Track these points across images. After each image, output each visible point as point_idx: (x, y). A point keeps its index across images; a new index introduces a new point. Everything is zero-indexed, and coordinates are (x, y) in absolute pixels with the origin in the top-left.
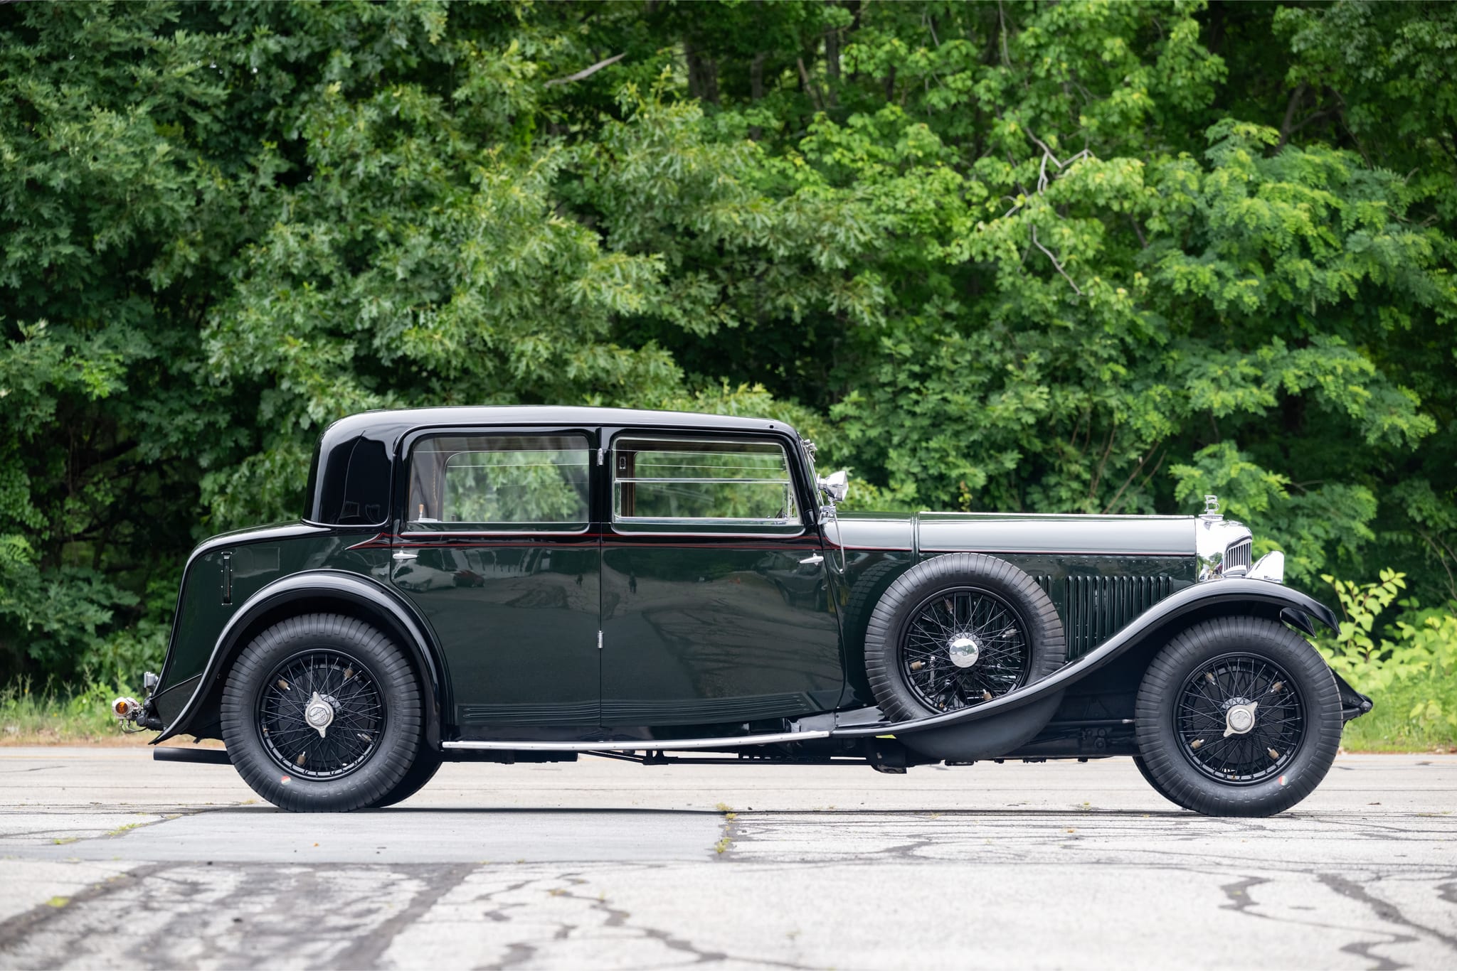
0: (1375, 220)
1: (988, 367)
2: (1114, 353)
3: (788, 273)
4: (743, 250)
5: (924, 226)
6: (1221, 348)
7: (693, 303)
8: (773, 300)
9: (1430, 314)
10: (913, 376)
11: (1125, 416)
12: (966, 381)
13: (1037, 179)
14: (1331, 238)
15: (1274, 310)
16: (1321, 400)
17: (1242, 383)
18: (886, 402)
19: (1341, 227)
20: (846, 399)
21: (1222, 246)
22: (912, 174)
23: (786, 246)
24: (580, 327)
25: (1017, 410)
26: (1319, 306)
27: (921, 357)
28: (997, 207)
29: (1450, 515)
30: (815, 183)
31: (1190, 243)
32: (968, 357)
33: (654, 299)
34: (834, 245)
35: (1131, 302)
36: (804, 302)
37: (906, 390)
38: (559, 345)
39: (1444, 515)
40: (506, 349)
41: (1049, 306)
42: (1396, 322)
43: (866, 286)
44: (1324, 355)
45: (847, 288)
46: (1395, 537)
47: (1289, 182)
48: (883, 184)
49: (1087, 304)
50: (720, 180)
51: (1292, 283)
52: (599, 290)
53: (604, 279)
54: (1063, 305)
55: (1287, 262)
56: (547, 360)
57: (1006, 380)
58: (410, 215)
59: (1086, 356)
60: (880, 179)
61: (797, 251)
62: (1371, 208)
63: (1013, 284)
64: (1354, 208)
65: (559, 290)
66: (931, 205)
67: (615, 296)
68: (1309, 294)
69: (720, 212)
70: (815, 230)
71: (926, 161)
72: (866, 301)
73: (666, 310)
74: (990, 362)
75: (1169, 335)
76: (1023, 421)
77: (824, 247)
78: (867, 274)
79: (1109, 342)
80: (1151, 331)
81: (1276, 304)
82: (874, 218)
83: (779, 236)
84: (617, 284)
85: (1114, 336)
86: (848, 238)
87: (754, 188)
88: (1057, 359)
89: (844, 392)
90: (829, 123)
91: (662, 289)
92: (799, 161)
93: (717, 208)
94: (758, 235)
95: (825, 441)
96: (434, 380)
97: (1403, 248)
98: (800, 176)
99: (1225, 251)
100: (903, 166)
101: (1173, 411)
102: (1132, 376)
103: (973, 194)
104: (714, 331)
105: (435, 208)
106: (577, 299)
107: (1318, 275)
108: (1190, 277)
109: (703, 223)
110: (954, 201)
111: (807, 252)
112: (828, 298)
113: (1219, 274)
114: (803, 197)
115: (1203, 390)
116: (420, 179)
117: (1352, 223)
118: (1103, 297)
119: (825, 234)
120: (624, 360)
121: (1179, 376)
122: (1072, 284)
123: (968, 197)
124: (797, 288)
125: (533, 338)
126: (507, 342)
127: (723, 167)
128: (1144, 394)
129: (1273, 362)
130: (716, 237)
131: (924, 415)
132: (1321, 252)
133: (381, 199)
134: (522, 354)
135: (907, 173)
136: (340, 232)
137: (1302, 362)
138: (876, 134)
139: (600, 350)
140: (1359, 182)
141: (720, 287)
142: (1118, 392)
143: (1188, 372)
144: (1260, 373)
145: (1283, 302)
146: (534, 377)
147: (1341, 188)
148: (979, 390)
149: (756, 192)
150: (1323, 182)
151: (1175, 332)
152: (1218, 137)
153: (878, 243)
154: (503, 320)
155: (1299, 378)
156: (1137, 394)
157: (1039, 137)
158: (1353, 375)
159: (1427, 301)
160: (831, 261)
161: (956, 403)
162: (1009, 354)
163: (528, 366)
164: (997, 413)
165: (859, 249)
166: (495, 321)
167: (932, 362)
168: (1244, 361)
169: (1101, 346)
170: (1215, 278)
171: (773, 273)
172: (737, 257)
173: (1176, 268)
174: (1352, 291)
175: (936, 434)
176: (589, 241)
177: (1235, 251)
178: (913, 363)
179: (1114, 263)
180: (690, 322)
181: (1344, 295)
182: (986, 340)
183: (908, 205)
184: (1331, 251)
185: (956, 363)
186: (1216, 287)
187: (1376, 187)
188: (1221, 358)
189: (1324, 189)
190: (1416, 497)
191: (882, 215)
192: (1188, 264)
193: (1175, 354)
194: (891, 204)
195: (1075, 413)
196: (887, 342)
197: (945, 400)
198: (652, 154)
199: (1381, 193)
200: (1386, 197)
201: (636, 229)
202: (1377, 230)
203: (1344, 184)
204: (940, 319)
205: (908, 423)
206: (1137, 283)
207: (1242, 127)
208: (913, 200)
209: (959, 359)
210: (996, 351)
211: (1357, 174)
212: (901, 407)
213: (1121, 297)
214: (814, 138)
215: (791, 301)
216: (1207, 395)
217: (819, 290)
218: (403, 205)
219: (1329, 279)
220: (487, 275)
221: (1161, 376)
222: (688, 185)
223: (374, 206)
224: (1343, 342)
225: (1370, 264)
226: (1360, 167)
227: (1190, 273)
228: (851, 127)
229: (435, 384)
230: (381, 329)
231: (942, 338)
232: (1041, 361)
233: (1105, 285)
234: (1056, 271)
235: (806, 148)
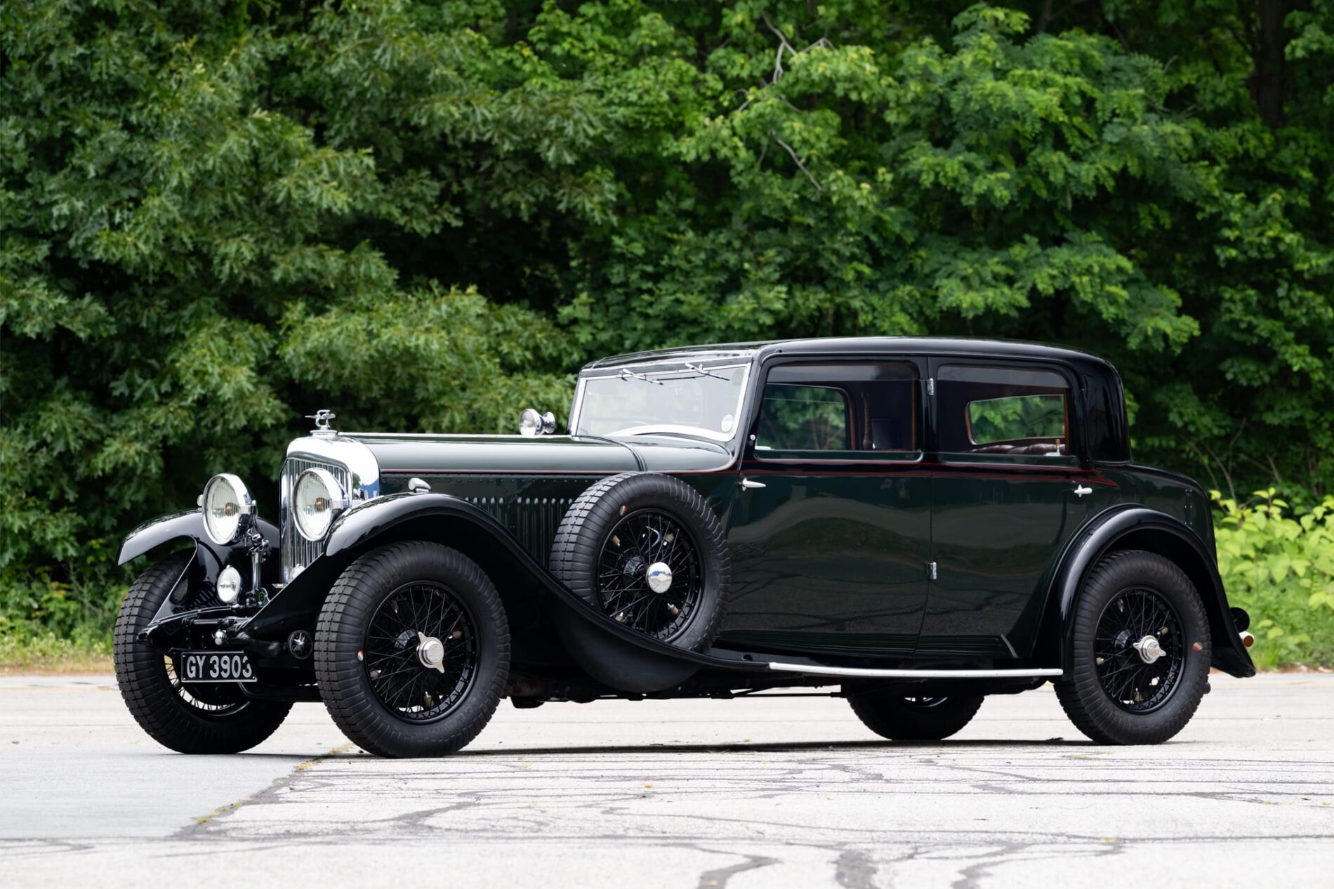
0: (1133, 109)
1: (724, 267)
2: (856, 250)
3: (515, 169)
4: (466, 144)
5: (657, 119)
6: (971, 245)
7: (414, 200)
8: (499, 198)
9: (1191, 208)
10: (645, 276)
11: (870, 318)
12: (701, 281)
13: (773, 70)
14: (1087, 129)
15: (1027, 206)
16: (1076, 302)
17: (993, 283)
18: (617, 304)
19: (1096, 119)
20: (575, 301)
21: (971, 137)
22: (646, 64)
23: (511, 141)
24: (288, 227)
25: (754, 311)
26: (1076, 200)
27: (654, 256)
28: (731, 101)
29: (1214, 420)
30: (543, 74)
31: (938, 135)
32: (703, 256)
33: (371, 197)
34: (562, 140)
35: (875, 199)
36: (532, 199)
37: (641, 291)
38: (266, 247)
39: (1207, 420)
40: (209, 251)
41: (789, 203)
42: (1156, 219)
43: (598, 182)
44: (1079, 252)
45: (579, 186)
46: (1156, 442)
47: (1039, 69)
48: (616, 75)
49: (829, 199)
50: (437, 72)
51: (1044, 177)
52: (305, 189)
53: (311, 176)
54: (803, 202)
55: (1041, 154)
56: (251, 262)
57: (743, 281)
58: (113, 111)
59: (828, 255)
60: (612, 70)
61: (524, 146)
62: (1129, 96)
63: (752, 182)
64: (1110, 98)
65: (265, 189)
66: (665, 97)
67: (321, 194)
68: (1064, 189)
69: (437, 105)
70: (543, 123)
71: (660, 50)
72: (596, 199)
73: (384, 209)
74: (727, 261)
75: (916, 233)
76: (761, 321)
77: (552, 142)
78: (598, 170)
79: (851, 239)
80: (897, 228)
81: (1028, 200)
82: (606, 110)
83: (504, 130)
84: (326, 182)
85: (858, 233)
86: (576, 132)
87: (481, 80)
88: (798, 258)
89: (574, 295)
90: (559, 12)
91: (380, 187)
92: (527, 52)
93: (433, 102)
94: (482, 129)
95: (555, 345)
96: (136, 285)
97: (1162, 139)
98: (527, 68)
99: (974, 142)
100: (636, 58)
101: (921, 312)
102: (878, 275)
103: (708, 88)
104: (437, 231)
105: (139, 103)
106: (281, 197)
107: (1072, 168)
108: (938, 169)
109: (420, 118)
110: (688, 92)
111: (535, 147)
112: (557, 195)
113: (969, 166)
114: (529, 89)
115: (952, 290)
116: (121, 73)
117: (1108, 114)
118: (846, 191)
119: (553, 128)
120: (334, 261)
121: (927, 276)
122: (813, 180)
123: (703, 90)
124: (524, 185)
125: (238, 240)
126: (210, 244)
127: (441, 58)
128: (890, 294)
129: (1026, 260)
130: (436, 131)
131: (657, 317)
132: (1076, 143)
133: (81, 93)
134: (224, 258)
135: (641, 64)
136: (37, 128)
137: (1056, 261)
138: (608, 23)
139: (309, 251)
140: (1115, 69)
141: (443, 183)
142: (863, 293)
143: (936, 271)
144: (1012, 272)
145: (1035, 197)
146: (241, 280)
147: (1096, 76)
148: (715, 291)
149: (481, 85)
150: (1077, 69)
151: (924, 229)
152: (966, 23)
153: (609, 137)
154: (206, 221)
155: (1053, 277)
156: (883, 295)
157: (777, 27)
158: (1109, 273)
159: (1188, 195)
160: (559, 156)
161: (690, 304)
162: (748, 253)
163: (231, 269)
164: (733, 314)
165: (588, 143)
166: (198, 222)
167: (665, 262)
168: (996, 259)
169: (843, 243)
170: (964, 171)
171: (499, 169)
172: (461, 153)
173: (923, 159)
174: (1110, 184)
175: (669, 337)
176: (300, 137)
177: (984, 142)
178: (646, 263)
179: (860, 158)
180: (411, 221)
181: (1101, 188)
182: (722, 239)
183: (640, 97)
184: (1087, 142)
185: (689, 262)
186: (965, 179)
187: (1133, 75)
188: (970, 256)
189: (1076, 75)
190: (1177, 401)
191: (614, 108)
192: (935, 155)
193: (923, 253)
194: (623, 95)
195: (817, 314)
196: (618, 241)
197: (678, 301)
198: (364, 45)
199: (1137, 80)
200: (1143, 85)
201: (353, 124)
202: (1135, 120)
203: (1099, 73)
204: (673, 215)
205: (640, 326)
206: (880, 178)
207: (989, 12)
208: (647, 91)
209: (693, 258)
210: (734, 250)
211: (1113, 61)
212: (634, 309)
213: (865, 192)
214: (543, 28)
215: (518, 198)
216: (956, 294)
217: (547, 187)
218: (105, 100)
219: (1083, 173)
220: (183, 174)
221: (909, 275)
222: (405, 78)
223: (74, 100)
224: (1100, 239)
225: (1128, 156)
226: (1116, 54)
227: (938, 164)
228: (583, 16)
229: (138, 290)
230: (77, 229)
231: (675, 236)
232: (780, 259)
233: (848, 180)
234: (797, 167)
235: (535, 39)
